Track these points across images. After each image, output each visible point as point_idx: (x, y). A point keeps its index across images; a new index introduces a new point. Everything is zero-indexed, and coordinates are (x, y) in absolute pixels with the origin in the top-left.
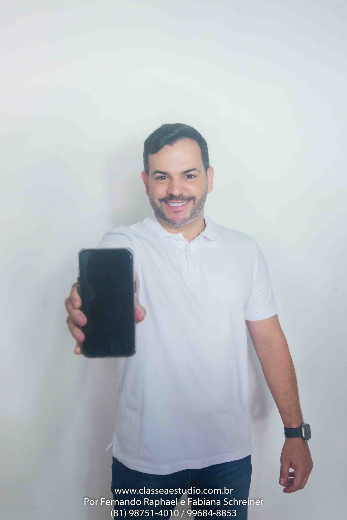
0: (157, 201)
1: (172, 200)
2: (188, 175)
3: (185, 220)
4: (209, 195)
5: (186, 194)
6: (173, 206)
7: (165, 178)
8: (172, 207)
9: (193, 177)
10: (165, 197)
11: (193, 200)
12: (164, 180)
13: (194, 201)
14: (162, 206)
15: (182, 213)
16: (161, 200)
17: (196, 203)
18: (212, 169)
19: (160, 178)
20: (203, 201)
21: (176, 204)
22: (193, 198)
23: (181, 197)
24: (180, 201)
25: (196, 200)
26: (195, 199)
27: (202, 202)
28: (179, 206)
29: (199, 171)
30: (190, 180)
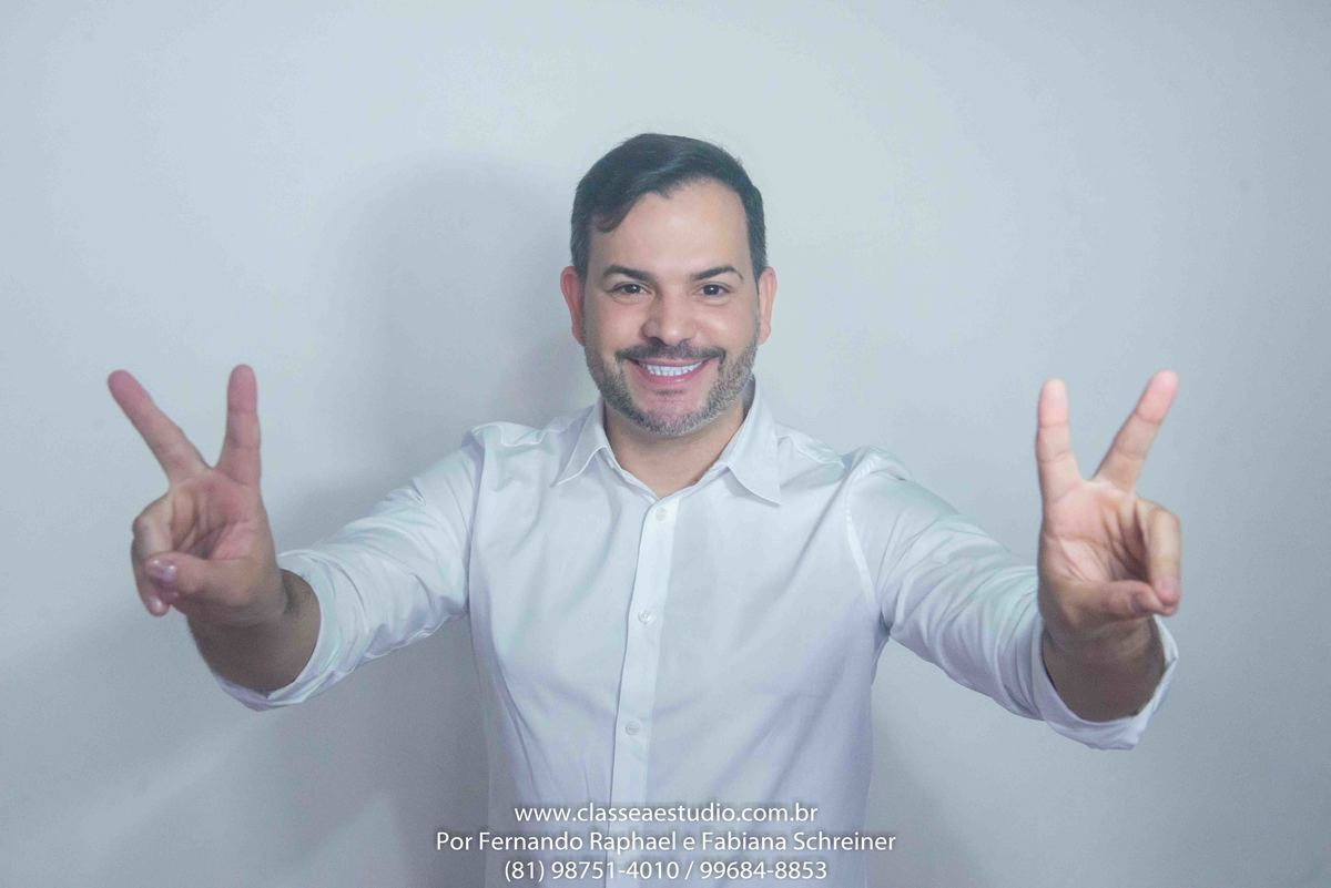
0: (610, 358)
1: (657, 356)
2: (707, 285)
3: (689, 417)
4: (762, 350)
5: (700, 341)
6: (659, 373)
7: (637, 291)
8: (653, 379)
9: (721, 291)
10: (636, 347)
11: (718, 358)
12: (634, 296)
13: (721, 363)
14: (622, 372)
15: (682, 397)
16: (623, 356)
17: (725, 370)
18: (772, 275)
19: (623, 290)
20: (746, 365)
21: (666, 369)
22: (719, 354)
23: (683, 350)
24: (680, 360)
25: (728, 360)
26: (724, 356)
27: (743, 368)
28: (675, 377)
29: (741, 277)
30: (713, 300)
